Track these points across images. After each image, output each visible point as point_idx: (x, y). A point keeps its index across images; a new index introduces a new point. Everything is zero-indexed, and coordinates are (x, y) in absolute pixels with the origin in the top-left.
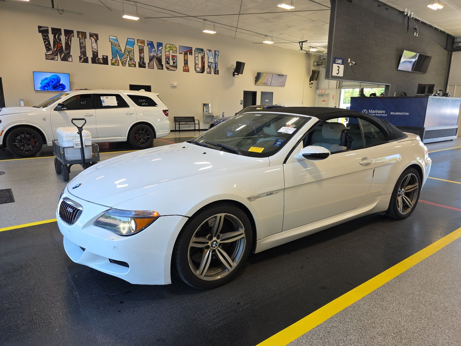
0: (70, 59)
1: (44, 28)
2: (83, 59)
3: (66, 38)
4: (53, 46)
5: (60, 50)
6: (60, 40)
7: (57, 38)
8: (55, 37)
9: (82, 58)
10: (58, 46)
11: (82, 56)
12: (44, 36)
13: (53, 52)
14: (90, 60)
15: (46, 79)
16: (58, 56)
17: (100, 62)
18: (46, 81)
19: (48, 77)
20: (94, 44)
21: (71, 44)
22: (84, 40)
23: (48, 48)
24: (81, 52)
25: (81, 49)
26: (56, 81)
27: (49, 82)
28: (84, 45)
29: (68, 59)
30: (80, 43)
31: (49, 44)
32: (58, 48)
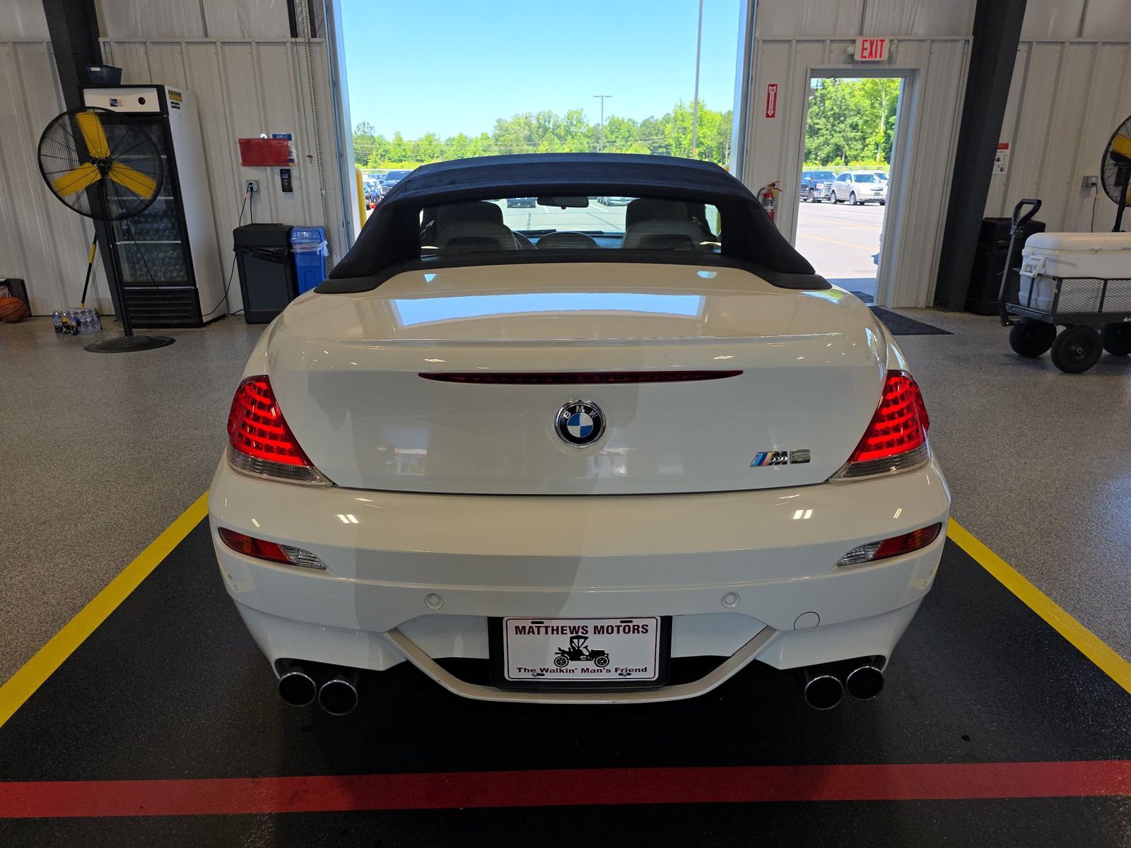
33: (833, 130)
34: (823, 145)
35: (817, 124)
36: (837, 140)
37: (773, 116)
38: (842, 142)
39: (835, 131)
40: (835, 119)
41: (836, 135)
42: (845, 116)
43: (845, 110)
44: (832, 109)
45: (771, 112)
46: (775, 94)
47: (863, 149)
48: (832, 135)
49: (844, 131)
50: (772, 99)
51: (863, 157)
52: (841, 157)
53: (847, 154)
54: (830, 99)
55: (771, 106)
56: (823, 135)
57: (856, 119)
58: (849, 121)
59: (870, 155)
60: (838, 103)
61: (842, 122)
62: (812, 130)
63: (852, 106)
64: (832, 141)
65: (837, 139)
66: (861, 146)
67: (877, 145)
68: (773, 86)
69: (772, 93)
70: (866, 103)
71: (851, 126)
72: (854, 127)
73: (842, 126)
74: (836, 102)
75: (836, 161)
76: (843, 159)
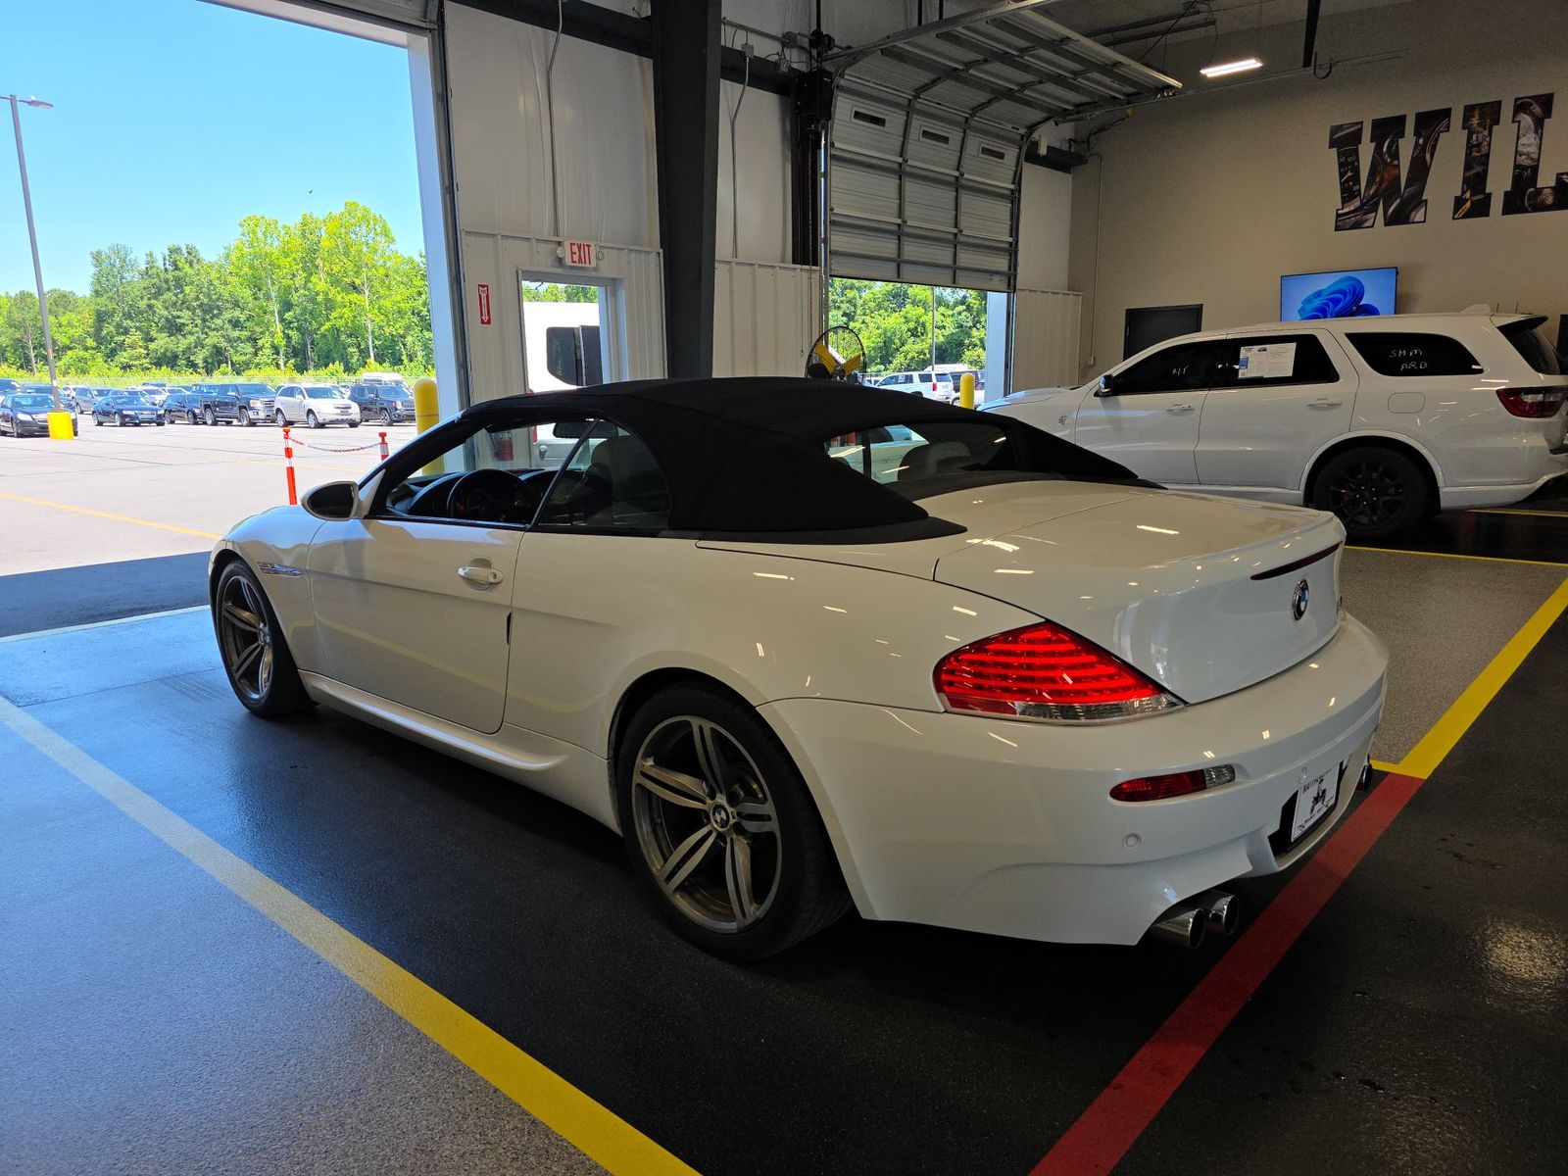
0: (1419, 216)
1: (1348, 128)
2: (1468, 204)
3: (1417, 141)
4: (1368, 181)
5: (1389, 191)
6: (1395, 155)
7: (1385, 149)
8: (1378, 150)
9: (1466, 200)
10: (1386, 176)
11: (1468, 195)
12: (1344, 155)
13: (1361, 201)
14: (1497, 204)
15: (1318, 294)
16: (1376, 211)
17: (1543, 202)
18: (1317, 303)
19: (1324, 287)
20: (1529, 140)
21: (1432, 159)
22: (1486, 133)
23: (1348, 192)
24: (1466, 181)
25: (1468, 167)
26: (1348, 297)
27: (1328, 305)
28: (1484, 150)
29: (1412, 216)
30: (1470, 147)
31: (1356, 178)
32: (1384, 186)
33: (206, 328)
34: (196, 347)
35: (179, 317)
36: (215, 340)
37: (489, 322)
38: (224, 344)
39: (209, 328)
40: (205, 312)
41: (211, 333)
42: (218, 308)
43: (218, 299)
44: (197, 298)
45: (486, 318)
46: (487, 296)
47: (256, 354)
48: (206, 333)
49: (222, 328)
50: (484, 302)
51: (258, 364)
52: (227, 363)
53: (234, 359)
54: (192, 283)
55: (485, 310)
56: (192, 334)
57: (237, 313)
58: (227, 315)
59: (269, 361)
60: (204, 290)
61: (217, 316)
62: (172, 325)
63: (227, 296)
64: (208, 341)
65: (214, 338)
66: (252, 350)
67: (276, 350)
68: (483, 286)
69: (484, 295)
70: (247, 293)
71: (230, 321)
72: (236, 324)
73: (219, 322)
74: (201, 289)
75: (222, 369)
76: (230, 367)
